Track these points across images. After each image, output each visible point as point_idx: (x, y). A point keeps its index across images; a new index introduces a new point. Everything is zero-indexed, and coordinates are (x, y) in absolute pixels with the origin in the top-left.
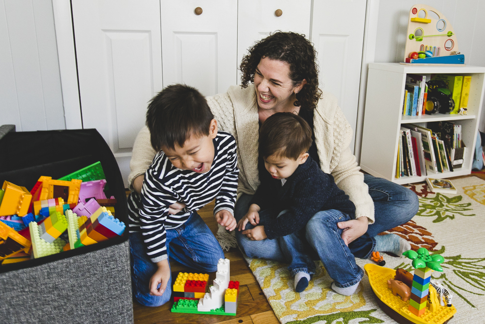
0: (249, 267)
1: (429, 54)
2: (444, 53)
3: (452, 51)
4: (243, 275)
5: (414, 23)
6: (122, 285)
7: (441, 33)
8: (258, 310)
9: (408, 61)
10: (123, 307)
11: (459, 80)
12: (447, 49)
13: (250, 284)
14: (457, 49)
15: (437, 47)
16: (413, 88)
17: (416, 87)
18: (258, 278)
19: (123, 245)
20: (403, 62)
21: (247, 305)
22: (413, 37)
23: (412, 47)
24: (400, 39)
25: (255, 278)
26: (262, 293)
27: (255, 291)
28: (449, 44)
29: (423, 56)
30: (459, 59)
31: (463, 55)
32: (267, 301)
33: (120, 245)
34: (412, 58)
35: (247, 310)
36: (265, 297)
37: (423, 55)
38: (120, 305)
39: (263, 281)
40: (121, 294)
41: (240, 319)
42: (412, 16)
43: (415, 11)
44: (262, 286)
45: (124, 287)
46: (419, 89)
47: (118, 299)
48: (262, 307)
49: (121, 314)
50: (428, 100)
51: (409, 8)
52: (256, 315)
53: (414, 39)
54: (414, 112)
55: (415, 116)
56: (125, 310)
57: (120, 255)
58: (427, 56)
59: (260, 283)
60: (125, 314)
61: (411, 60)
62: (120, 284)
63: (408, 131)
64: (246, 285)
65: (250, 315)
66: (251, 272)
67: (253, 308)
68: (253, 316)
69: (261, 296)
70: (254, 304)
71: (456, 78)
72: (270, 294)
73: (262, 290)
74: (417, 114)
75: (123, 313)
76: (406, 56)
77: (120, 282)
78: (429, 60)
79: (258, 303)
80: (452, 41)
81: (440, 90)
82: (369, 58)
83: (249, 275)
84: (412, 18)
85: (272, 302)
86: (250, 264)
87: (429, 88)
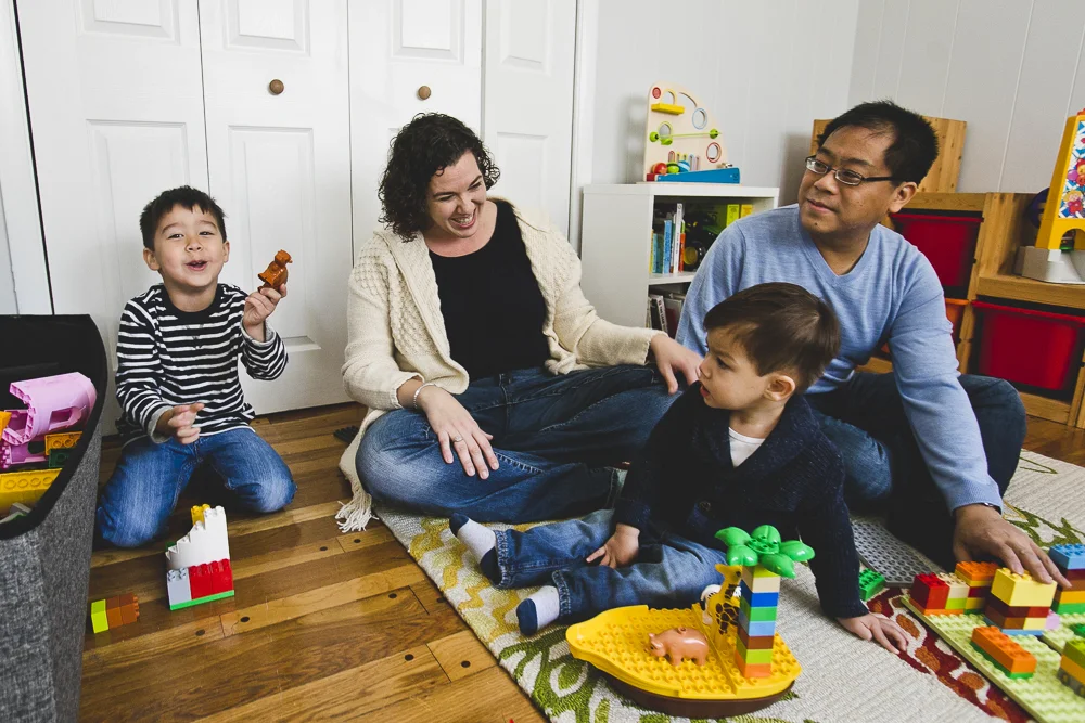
0: (409, 554)
1: (684, 166)
2: (706, 166)
3: (719, 162)
4: (399, 569)
5: (656, 114)
6: (21, 641)
7: (700, 132)
8: (441, 632)
9: (650, 178)
10: (25, 697)
11: (733, 210)
12: (711, 160)
13: (417, 584)
14: (726, 160)
15: (695, 156)
16: (663, 225)
17: (667, 223)
18: (430, 572)
19: (22, 540)
20: (642, 180)
21: (417, 625)
22: (656, 138)
23: (655, 155)
24: (634, 144)
25: (424, 571)
26: (443, 599)
27: (428, 596)
28: (713, 153)
29: (674, 170)
30: (731, 175)
31: (737, 169)
32: (456, 613)
33: (13, 542)
34: (656, 173)
35: (418, 633)
36: (450, 605)
37: (674, 167)
38: (18, 692)
39: (441, 575)
40: (20, 663)
41: (407, 652)
42: (653, 101)
43: (657, 92)
44: (440, 584)
45: (27, 646)
46: (673, 226)
47: (12, 677)
48: (448, 625)
49: (19, 714)
50: (686, 246)
51: (646, 91)
52: (438, 641)
53: (658, 142)
54: (666, 268)
55: (668, 274)
56: (33, 704)
57: (14, 566)
58: (681, 170)
59: (435, 580)
60: (33, 714)
61: (657, 176)
62: (16, 639)
63: (660, 298)
64: (408, 588)
65: (426, 642)
66: (414, 561)
67: (430, 628)
68: (432, 645)
69: (443, 604)
70: (430, 622)
71: (730, 207)
72: (459, 598)
73: (441, 593)
74: (671, 271)
75: (27, 712)
76: (647, 171)
77: (16, 634)
78: (685, 176)
79: (437, 619)
80: (718, 147)
81: (704, 228)
82: (584, 178)
83: (411, 567)
84: (653, 106)
85: (468, 614)
86: (410, 546)
87: (686, 226)
